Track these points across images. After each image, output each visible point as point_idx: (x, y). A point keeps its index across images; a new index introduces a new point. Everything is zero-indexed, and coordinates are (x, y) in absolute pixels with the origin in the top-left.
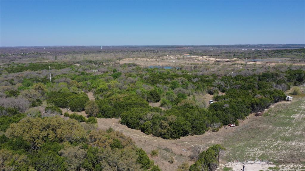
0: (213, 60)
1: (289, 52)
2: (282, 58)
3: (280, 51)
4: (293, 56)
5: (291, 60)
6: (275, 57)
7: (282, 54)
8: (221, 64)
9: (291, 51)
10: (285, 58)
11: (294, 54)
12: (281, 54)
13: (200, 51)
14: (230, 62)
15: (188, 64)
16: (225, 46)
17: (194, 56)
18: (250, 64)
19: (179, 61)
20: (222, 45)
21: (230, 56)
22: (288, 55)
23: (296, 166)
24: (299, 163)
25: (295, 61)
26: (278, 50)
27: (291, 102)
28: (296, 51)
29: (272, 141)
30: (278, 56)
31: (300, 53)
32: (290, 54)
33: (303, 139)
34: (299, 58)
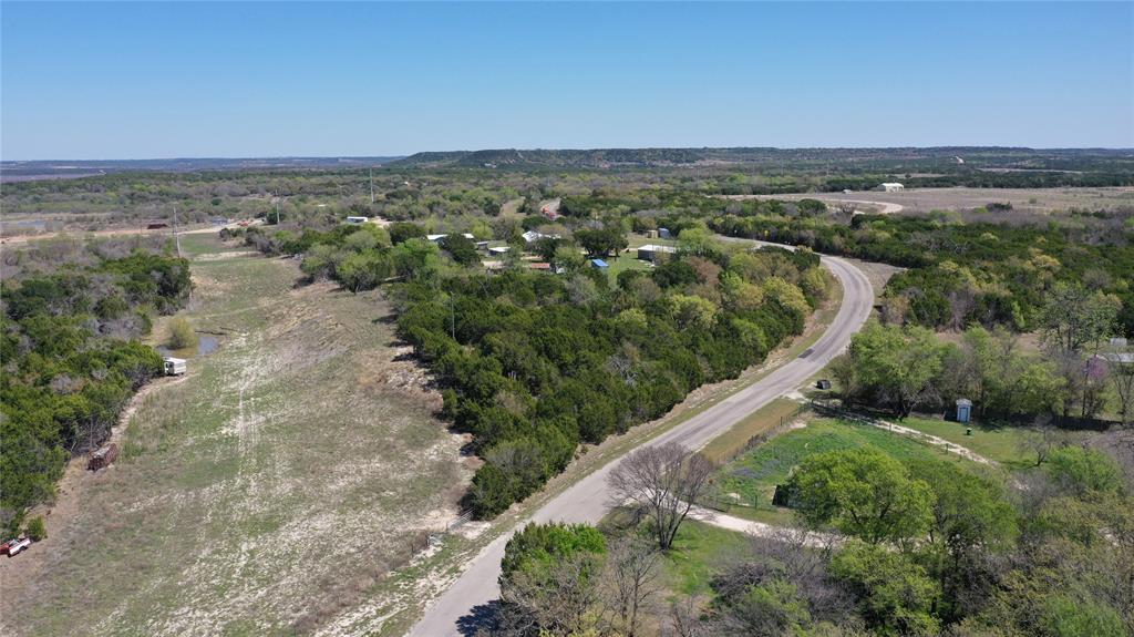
1: (61, 190)
2: (39, 215)
3: (21, 186)
4: (81, 205)
5: (78, 220)
6: (12, 211)
7: (37, 200)
9: (67, 187)
10: (51, 211)
11: (80, 195)
12: (31, 197)
22: (57, 201)
23: (361, 615)
24: (360, 599)
25: (92, 220)
26: (11, 184)
27: (184, 379)
28: (83, 186)
29: (219, 552)
30: (24, 207)
31: (98, 191)
32: (66, 197)
33: (313, 507)
34: (104, 211)
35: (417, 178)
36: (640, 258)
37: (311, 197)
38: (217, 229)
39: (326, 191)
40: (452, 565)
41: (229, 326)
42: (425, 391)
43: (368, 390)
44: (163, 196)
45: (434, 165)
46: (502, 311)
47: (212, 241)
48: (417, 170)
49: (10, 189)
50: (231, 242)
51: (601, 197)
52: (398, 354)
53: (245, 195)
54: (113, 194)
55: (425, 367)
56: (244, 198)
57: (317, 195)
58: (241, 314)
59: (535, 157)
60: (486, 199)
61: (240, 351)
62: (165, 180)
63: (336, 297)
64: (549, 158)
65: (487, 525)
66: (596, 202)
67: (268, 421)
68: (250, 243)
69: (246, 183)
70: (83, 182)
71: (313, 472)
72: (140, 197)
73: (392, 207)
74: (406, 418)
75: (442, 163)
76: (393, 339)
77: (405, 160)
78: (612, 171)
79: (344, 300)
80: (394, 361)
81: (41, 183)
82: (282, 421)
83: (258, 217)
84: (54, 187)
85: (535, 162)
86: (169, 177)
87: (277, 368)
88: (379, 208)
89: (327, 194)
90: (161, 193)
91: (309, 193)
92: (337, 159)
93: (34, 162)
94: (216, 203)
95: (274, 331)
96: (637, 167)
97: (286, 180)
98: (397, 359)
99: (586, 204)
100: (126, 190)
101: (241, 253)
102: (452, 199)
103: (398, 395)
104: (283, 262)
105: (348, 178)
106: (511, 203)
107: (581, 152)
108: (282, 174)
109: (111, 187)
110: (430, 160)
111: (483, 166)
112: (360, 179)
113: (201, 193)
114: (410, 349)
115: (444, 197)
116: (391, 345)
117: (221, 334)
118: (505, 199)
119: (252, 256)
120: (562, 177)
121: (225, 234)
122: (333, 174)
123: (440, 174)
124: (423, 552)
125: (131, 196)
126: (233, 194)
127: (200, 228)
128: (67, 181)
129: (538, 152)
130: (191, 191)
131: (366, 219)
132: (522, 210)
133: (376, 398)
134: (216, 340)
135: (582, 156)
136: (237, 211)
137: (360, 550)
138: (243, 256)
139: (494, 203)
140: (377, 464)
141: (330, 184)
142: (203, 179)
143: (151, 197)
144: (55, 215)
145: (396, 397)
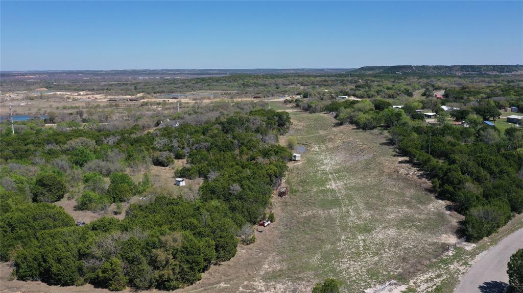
0: (101, 98)
1: (217, 81)
2: (210, 91)
3: (203, 80)
4: (225, 88)
5: (225, 94)
6: (200, 89)
7: (209, 85)
8: (122, 105)
9: (219, 80)
10: (214, 90)
11: (224, 84)
12: (206, 84)
13: (65, 83)
14: (137, 100)
15: (58, 108)
16: (108, 73)
17: (61, 93)
18: (172, 103)
19: (33, 102)
20: (101, 71)
21: (128, 90)
22: (216, 86)
23: (428, 276)
24: (425, 269)
25: (230, 94)
26: (198, 79)
27: (300, 163)
28: (225, 80)
29: (349, 238)
30: (204, 88)
31: (230, 82)
32: (219, 84)
33: (383, 225)
34: (234, 90)
35: (365, 78)
36: (507, 122)
37: (317, 86)
38: (282, 99)
39: (324, 84)
40: (464, 261)
41: (309, 141)
42: (419, 178)
43: (390, 175)
44: (256, 85)
45: (370, 72)
46: (452, 144)
47: (281, 105)
48: (364, 75)
49: (199, 80)
50: (289, 105)
51: (467, 90)
52: (400, 160)
53: (289, 85)
54: (236, 83)
55: (416, 167)
56: (288, 86)
57: (320, 85)
58: (312, 137)
59: (421, 69)
60: (405, 89)
61: (317, 153)
62: (255, 77)
63: (357, 132)
64: (429, 70)
65: (474, 245)
66: (465, 92)
67: (345, 184)
68: (297, 106)
69: (289, 80)
70: (224, 78)
71: (377, 209)
72: (247, 85)
73: (359, 92)
74: (412, 190)
75: (374, 72)
76: (394, 153)
77: (356, 70)
78: (464, 77)
79: (361, 133)
80: (399, 163)
81: (210, 78)
82: (352, 185)
83: (298, 94)
84: (214, 80)
85: (422, 72)
86: (257, 77)
87: (339, 162)
88: (353, 92)
89: (325, 85)
90: (255, 83)
91: (316, 85)
92: (324, 69)
93: (203, 70)
94: (277, 88)
95: (330, 145)
96: (477, 74)
97: (306, 78)
98: (400, 162)
99: (459, 92)
100: (241, 82)
101: (294, 110)
102: (388, 89)
103: (406, 179)
104: (326, 115)
105: (333, 78)
106: (417, 92)
107: (446, 67)
108: (304, 76)
109: (235, 81)
110: (368, 70)
111: (395, 73)
112: (339, 78)
113: (271, 84)
114: (407, 158)
115: (383, 87)
116: (395, 156)
117: (306, 145)
118: (415, 89)
119: (300, 112)
120: (439, 79)
121: (286, 102)
122: (325, 76)
123: (375, 77)
124: (447, 253)
125: (243, 84)
126: (284, 85)
127: (274, 99)
128: (219, 78)
129: (423, 67)
130: (267, 83)
131: (347, 97)
132: (424, 95)
133: (395, 179)
134: (305, 148)
135: (447, 69)
136: (287, 92)
137: (414, 247)
138: (296, 112)
139: (410, 91)
140: (405, 209)
141: (325, 81)
142: (271, 78)
143: (251, 85)
144: (216, 91)
145: (405, 179)
